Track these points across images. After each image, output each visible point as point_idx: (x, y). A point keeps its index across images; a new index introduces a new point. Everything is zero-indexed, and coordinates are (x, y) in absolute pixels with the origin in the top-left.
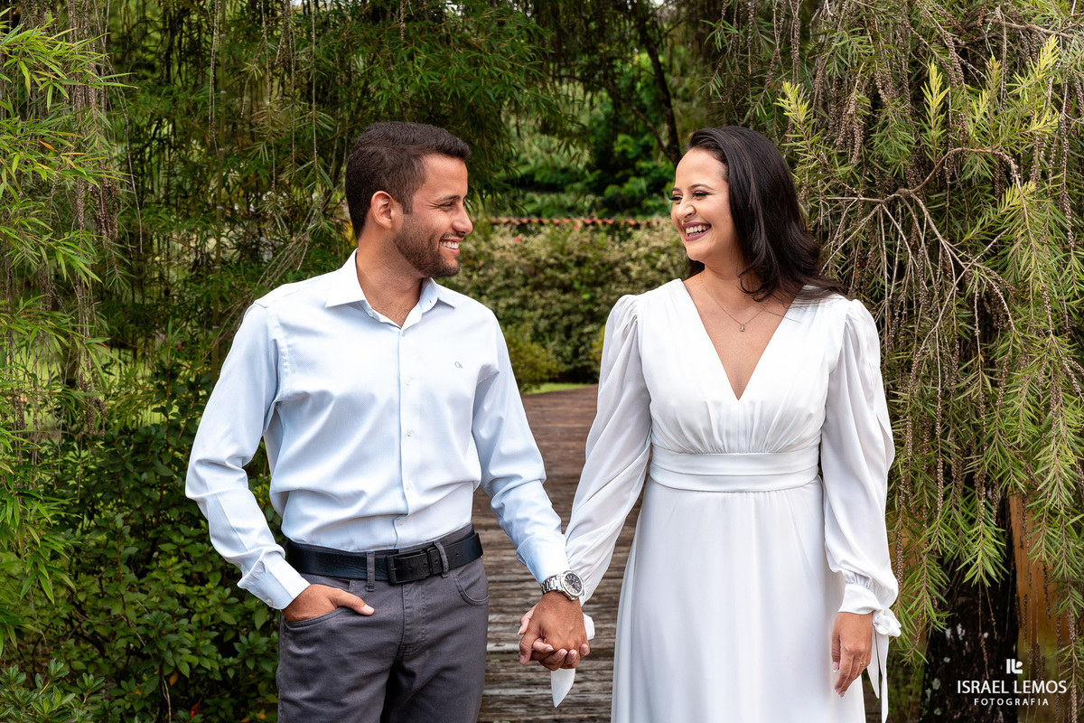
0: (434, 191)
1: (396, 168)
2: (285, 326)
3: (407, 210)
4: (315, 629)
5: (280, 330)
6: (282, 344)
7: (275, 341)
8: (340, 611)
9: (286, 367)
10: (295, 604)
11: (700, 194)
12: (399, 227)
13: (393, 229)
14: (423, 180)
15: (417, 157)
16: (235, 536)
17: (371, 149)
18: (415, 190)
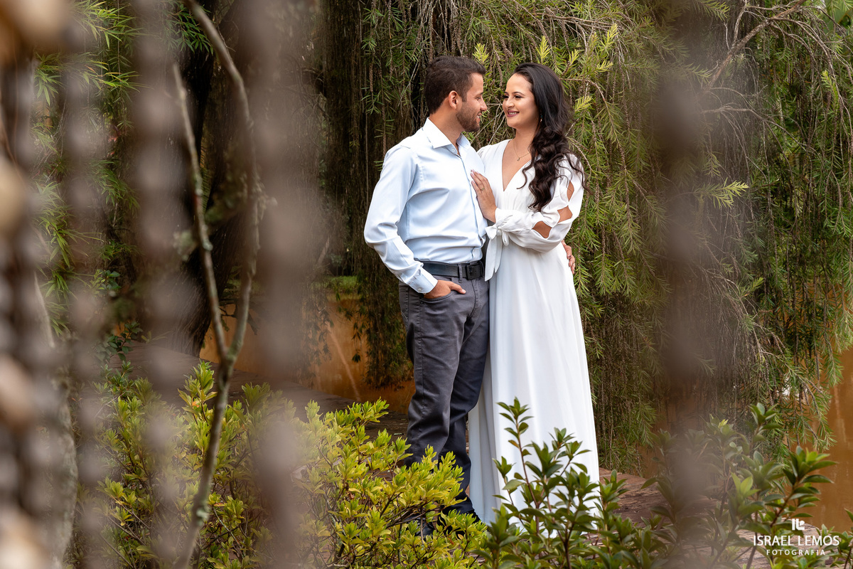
0: (476, 90)
1: (460, 80)
2: (420, 157)
3: (464, 100)
4: (445, 301)
5: (418, 159)
6: (419, 166)
7: (417, 166)
8: (453, 292)
9: (421, 177)
10: (434, 290)
11: (518, 97)
12: (460, 108)
13: (456, 110)
14: (472, 85)
15: (469, 74)
16: (402, 259)
17: (446, 70)
18: (468, 90)
